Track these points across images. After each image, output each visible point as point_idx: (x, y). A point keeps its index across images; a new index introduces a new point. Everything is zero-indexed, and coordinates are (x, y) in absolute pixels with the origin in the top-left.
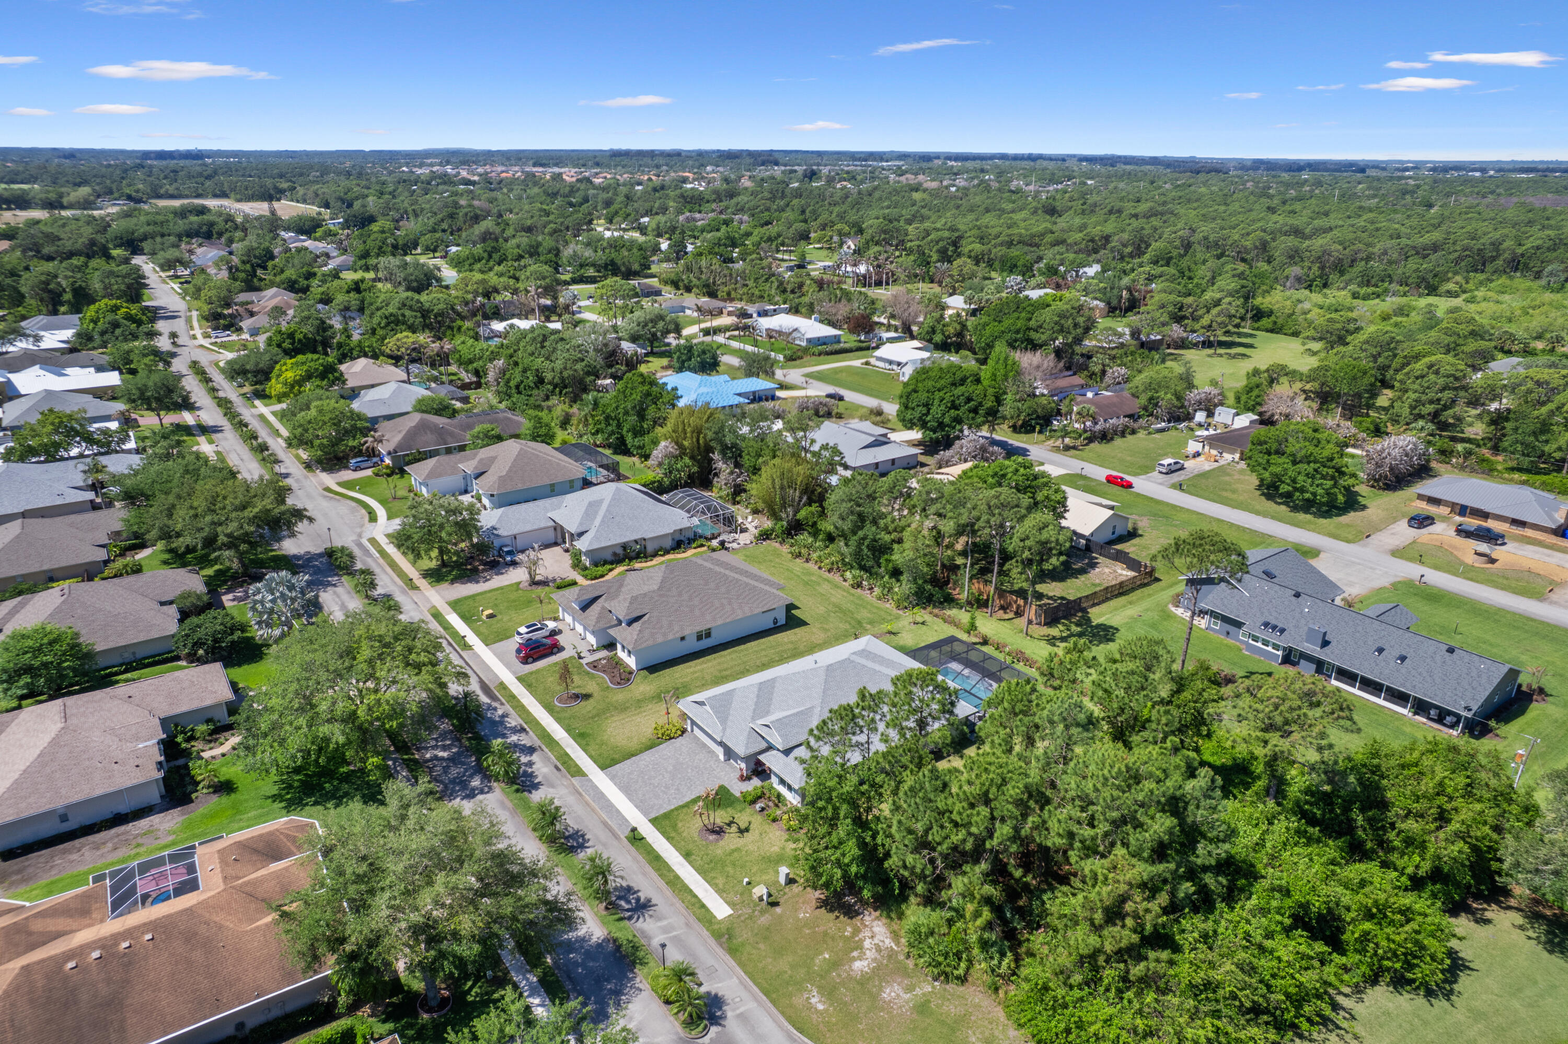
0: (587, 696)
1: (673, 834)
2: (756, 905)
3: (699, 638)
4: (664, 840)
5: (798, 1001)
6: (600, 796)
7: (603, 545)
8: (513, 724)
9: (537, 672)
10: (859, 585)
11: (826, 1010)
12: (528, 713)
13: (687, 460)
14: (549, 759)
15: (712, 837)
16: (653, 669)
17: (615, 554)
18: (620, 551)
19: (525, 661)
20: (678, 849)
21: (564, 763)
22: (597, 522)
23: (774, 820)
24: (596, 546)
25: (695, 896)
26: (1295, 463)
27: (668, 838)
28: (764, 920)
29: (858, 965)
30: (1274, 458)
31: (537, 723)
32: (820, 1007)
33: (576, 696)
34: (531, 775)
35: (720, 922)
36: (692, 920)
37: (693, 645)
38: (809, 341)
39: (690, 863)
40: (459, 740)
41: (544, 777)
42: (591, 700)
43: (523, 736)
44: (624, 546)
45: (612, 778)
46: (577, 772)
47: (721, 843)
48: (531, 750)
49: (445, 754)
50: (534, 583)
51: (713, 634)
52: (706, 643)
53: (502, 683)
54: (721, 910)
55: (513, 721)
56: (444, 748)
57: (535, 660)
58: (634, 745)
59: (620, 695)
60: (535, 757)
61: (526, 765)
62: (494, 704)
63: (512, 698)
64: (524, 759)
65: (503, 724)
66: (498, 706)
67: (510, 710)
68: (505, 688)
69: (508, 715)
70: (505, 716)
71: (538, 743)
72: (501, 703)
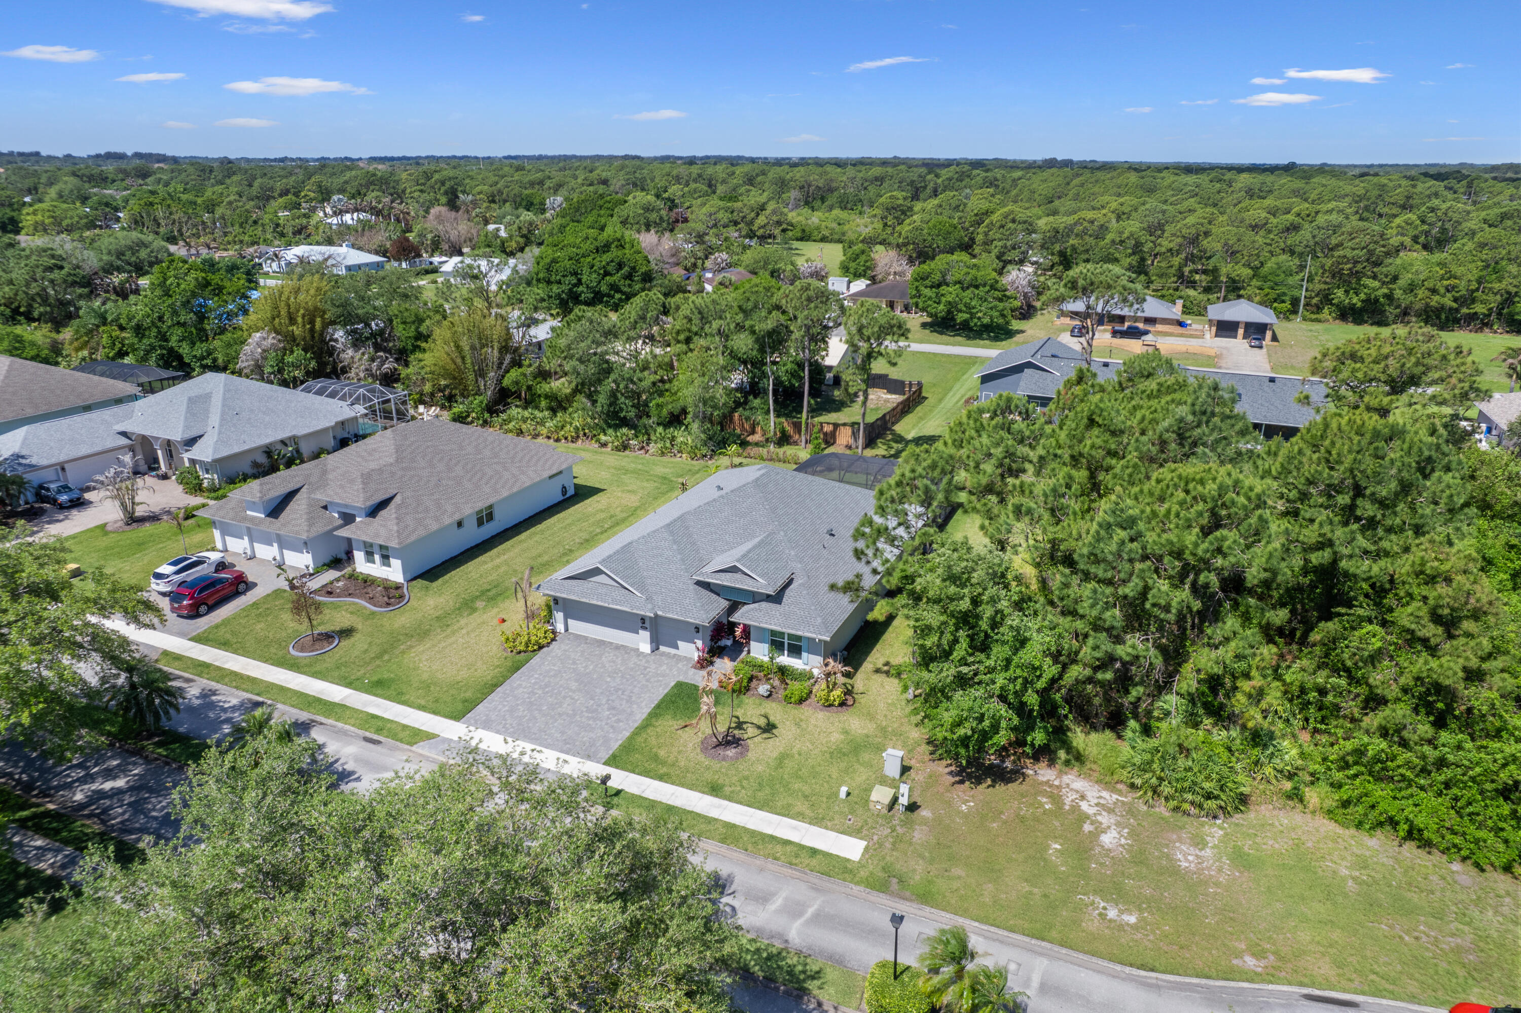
0: (346, 633)
1: (664, 770)
2: (889, 820)
3: (480, 522)
4: (656, 783)
5: (1092, 924)
7: (236, 449)
8: (234, 701)
9: (226, 622)
10: (625, 447)
11: (1141, 920)
12: (253, 681)
13: (298, 352)
14: (345, 733)
15: (731, 752)
16: (432, 574)
17: (255, 464)
18: (262, 459)
19: (194, 613)
20: (691, 787)
21: (379, 730)
22: (214, 419)
23: (801, 701)
24: (225, 452)
25: (787, 842)
26: (963, 289)
27: (661, 778)
28: (919, 835)
29: (1108, 839)
30: (944, 289)
31: (282, 689)
32: (1132, 919)
33: (328, 637)
34: (330, 763)
35: (861, 864)
36: (814, 878)
37: (473, 534)
38: (349, 268)
39: (729, 798)
40: (139, 752)
41: (357, 760)
42: (357, 637)
44: (268, 451)
45: (486, 726)
46: (414, 735)
47: (751, 755)
48: (303, 728)
49: (120, 783)
50: (133, 520)
51: (497, 514)
52: (490, 529)
53: (166, 653)
54: (845, 846)
55: (230, 697)
56: (109, 774)
57: (211, 608)
58: (484, 672)
59: (401, 619)
60: (317, 735)
63: (203, 668)
65: (212, 706)
66: (184, 685)
67: (214, 685)
68: (178, 658)
69: (214, 693)
70: (206, 695)
71: (304, 716)
72: (188, 680)
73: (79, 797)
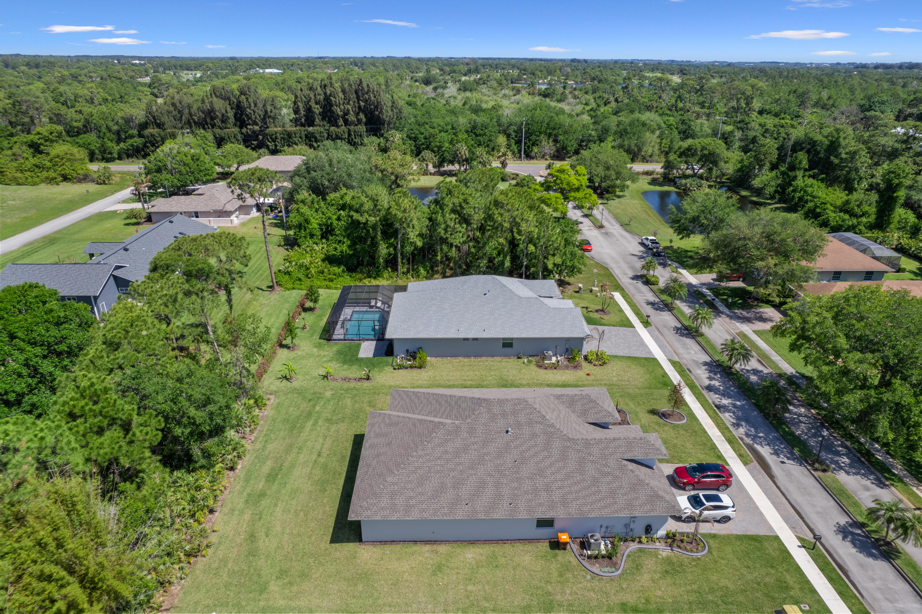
6: (661, 347)
8: (727, 415)
14: (696, 378)
34: (710, 372)
35: (620, 292)
41: (700, 368)
42: (649, 408)
43: (717, 402)
45: (650, 352)
46: (674, 363)
48: (709, 388)
53: (745, 464)
54: (617, 296)
55: (728, 418)
60: (707, 382)
61: (714, 379)
62: (748, 441)
63: (731, 441)
64: (716, 383)
65: (738, 418)
66: (744, 437)
67: (731, 428)
68: (740, 456)
69: (734, 425)
70: (737, 425)
71: (705, 392)
72: (742, 439)
73: (803, 410)
